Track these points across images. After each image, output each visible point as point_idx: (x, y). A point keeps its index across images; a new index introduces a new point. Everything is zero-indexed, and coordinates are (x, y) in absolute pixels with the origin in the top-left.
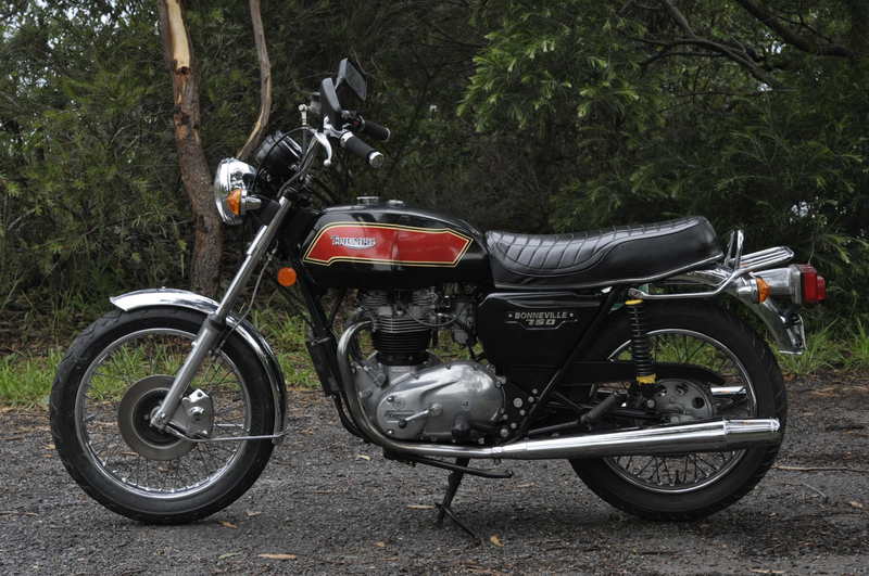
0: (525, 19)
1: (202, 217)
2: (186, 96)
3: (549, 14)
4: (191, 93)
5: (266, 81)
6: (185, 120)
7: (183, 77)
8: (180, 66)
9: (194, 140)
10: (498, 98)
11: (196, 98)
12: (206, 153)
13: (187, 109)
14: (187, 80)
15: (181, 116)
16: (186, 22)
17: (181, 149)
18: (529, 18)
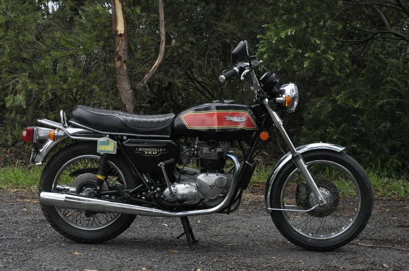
0: (285, 18)
1: (125, 105)
2: (121, 47)
3: (296, 16)
4: (123, 46)
5: (162, 42)
6: (120, 58)
7: (120, 38)
8: (119, 33)
9: (124, 68)
10: (269, 56)
11: (126, 48)
12: (129, 75)
13: (121, 53)
14: (122, 40)
15: (117, 56)
16: (124, 12)
17: (117, 72)
18: (287, 18)
